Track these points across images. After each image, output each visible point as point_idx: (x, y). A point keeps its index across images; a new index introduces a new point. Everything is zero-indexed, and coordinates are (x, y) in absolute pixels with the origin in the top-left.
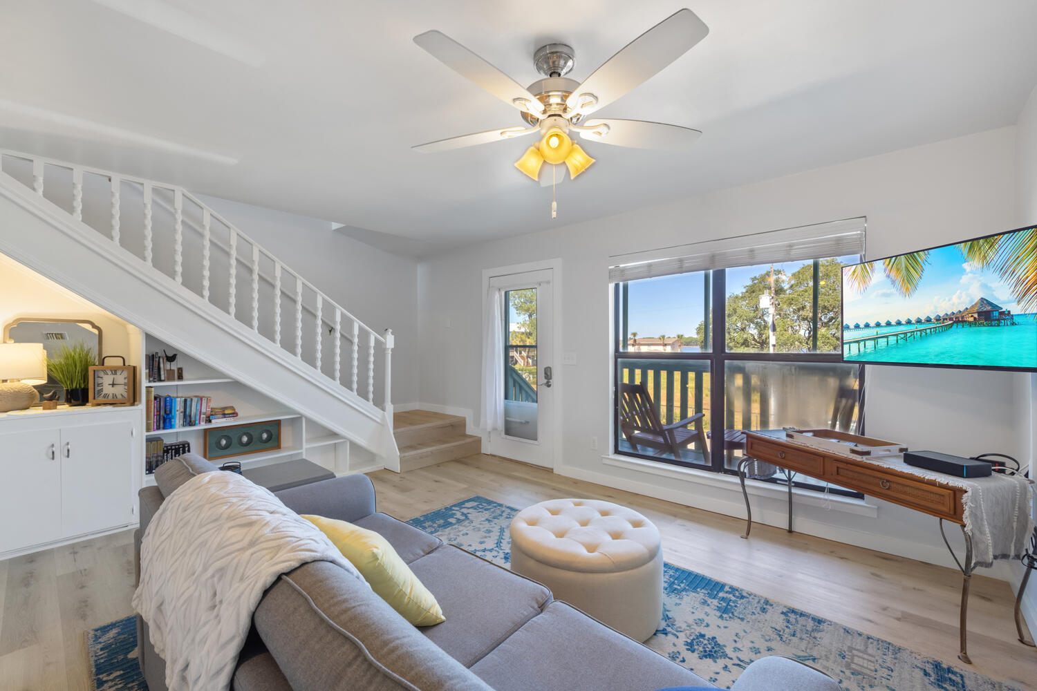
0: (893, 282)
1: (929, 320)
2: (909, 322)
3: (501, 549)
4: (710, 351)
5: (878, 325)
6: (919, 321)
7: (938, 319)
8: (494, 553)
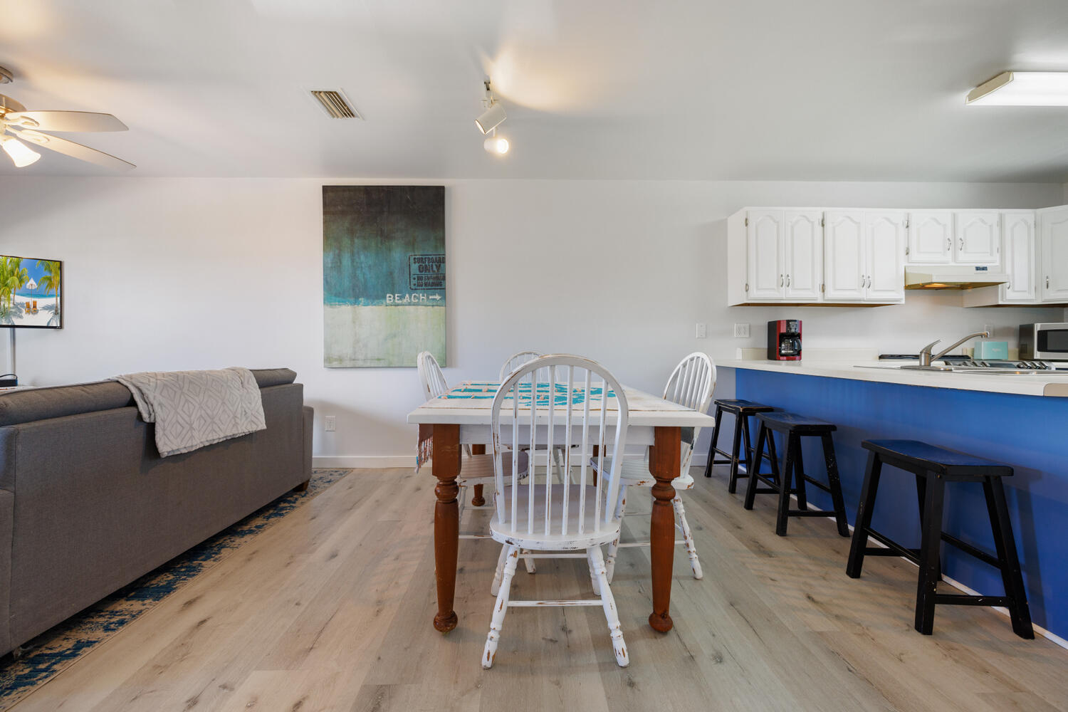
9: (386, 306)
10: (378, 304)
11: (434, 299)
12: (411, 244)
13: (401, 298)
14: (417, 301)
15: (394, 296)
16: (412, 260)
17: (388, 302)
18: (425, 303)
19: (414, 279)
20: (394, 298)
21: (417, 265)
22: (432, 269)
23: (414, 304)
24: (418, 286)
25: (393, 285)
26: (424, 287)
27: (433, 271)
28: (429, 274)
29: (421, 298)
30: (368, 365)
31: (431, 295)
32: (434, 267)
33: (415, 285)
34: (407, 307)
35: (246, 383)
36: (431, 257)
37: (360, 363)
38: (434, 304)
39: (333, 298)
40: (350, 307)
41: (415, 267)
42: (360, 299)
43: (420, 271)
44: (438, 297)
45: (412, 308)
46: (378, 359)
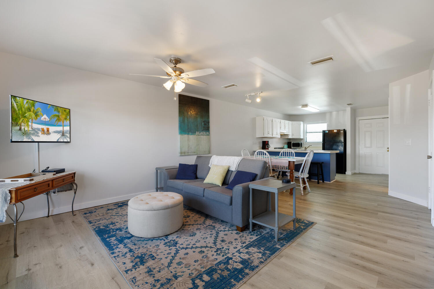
3: (216, 231)
8: (220, 229)
10: (194, 135)
12: (202, 117)
13: (200, 133)
14: (203, 134)
15: (198, 132)
17: (197, 134)
18: (205, 135)
19: (203, 127)
21: (203, 123)
25: (198, 129)
26: (205, 130)
28: (206, 126)
30: (192, 154)
31: (206, 132)
32: (207, 124)
33: (203, 129)
36: (206, 121)
37: (190, 154)
38: (207, 135)
39: (182, 132)
40: (187, 135)
42: (190, 133)
43: (204, 125)
44: (208, 133)
45: (202, 136)
46: (194, 152)
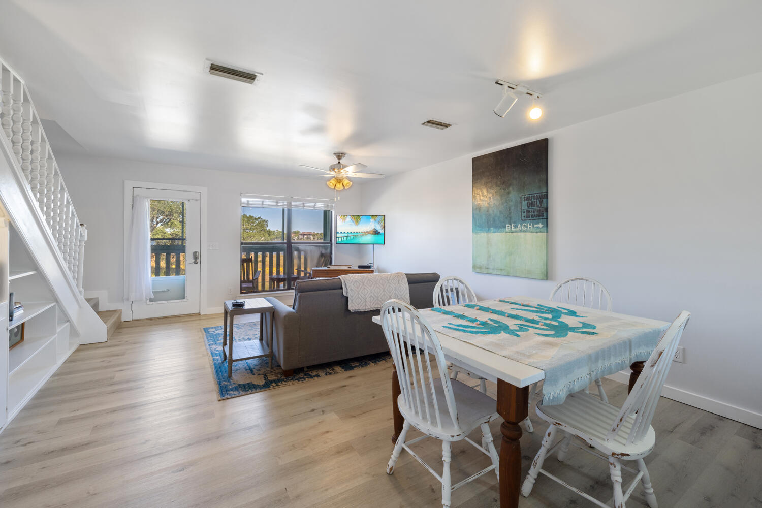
0: (353, 221)
1: (362, 232)
2: (357, 233)
4: (285, 241)
5: (348, 233)
6: (359, 233)
7: (364, 232)
9: (506, 232)
10: (501, 232)
11: (537, 227)
12: (522, 188)
13: (516, 227)
14: (526, 228)
15: (511, 226)
16: (523, 199)
17: (507, 230)
18: (531, 231)
19: (524, 212)
20: (511, 227)
21: (526, 202)
22: (537, 203)
23: (524, 232)
24: (527, 217)
25: (510, 218)
26: (530, 218)
27: (538, 206)
28: (535, 208)
29: (529, 226)
30: (495, 272)
31: (536, 224)
32: (538, 202)
33: (524, 217)
34: (519, 233)
35: (400, 281)
36: (536, 195)
37: (491, 271)
38: (538, 231)
39: (477, 228)
40: (485, 234)
41: (525, 203)
42: (491, 228)
43: (528, 207)
44: (540, 225)
45: (522, 234)
46: (501, 270)
